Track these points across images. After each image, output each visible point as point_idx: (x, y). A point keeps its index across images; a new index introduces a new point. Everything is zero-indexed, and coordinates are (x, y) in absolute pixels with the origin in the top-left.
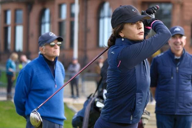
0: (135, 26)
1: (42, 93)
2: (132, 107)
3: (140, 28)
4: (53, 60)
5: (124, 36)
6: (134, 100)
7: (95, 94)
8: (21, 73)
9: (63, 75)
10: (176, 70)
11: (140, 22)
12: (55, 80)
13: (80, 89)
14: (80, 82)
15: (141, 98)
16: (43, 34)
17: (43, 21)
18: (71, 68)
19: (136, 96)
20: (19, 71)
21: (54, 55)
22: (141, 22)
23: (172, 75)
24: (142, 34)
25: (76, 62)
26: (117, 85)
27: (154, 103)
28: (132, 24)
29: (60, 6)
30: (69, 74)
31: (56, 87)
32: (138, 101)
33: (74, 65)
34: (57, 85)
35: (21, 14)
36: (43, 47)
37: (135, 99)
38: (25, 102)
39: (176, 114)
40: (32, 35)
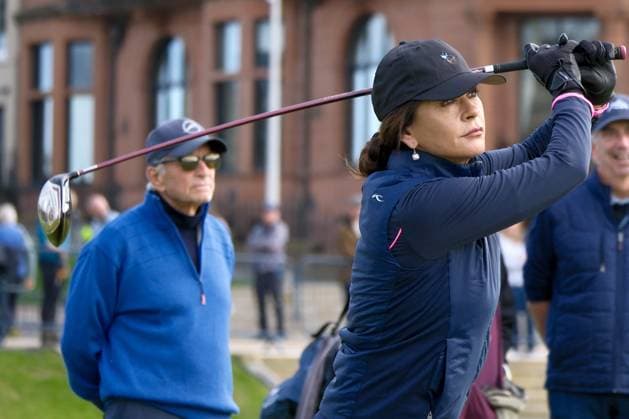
0: (453, 109)
1: (157, 323)
2: (434, 386)
3: (471, 117)
4: (192, 212)
5: (416, 144)
6: (440, 361)
7: (338, 324)
8: (85, 254)
9: (228, 263)
10: (618, 243)
11: (470, 98)
12: (201, 279)
13: (288, 310)
14: (287, 285)
15: (465, 355)
16: (162, 122)
17: (162, 78)
18: (256, 238)
19: (446, 349)
20: (79, 249)
21: (195, 197)
22: (474, 96)
23: (602, 259)
24: (479, 136)
25: (273, 217)
26: (383, 307)
27: (541, 354)
28: (443, 106)
29: (220, 28)
30: (249, 258)
31: (204, 301)
32: (454, 364)
33: (268, 229)
34: (206, 297)
35: (87, 55)
36: (160, 167)
37: (445, 359)
38: (99, 355)
39: (615, 391)
40: (126, 127)
